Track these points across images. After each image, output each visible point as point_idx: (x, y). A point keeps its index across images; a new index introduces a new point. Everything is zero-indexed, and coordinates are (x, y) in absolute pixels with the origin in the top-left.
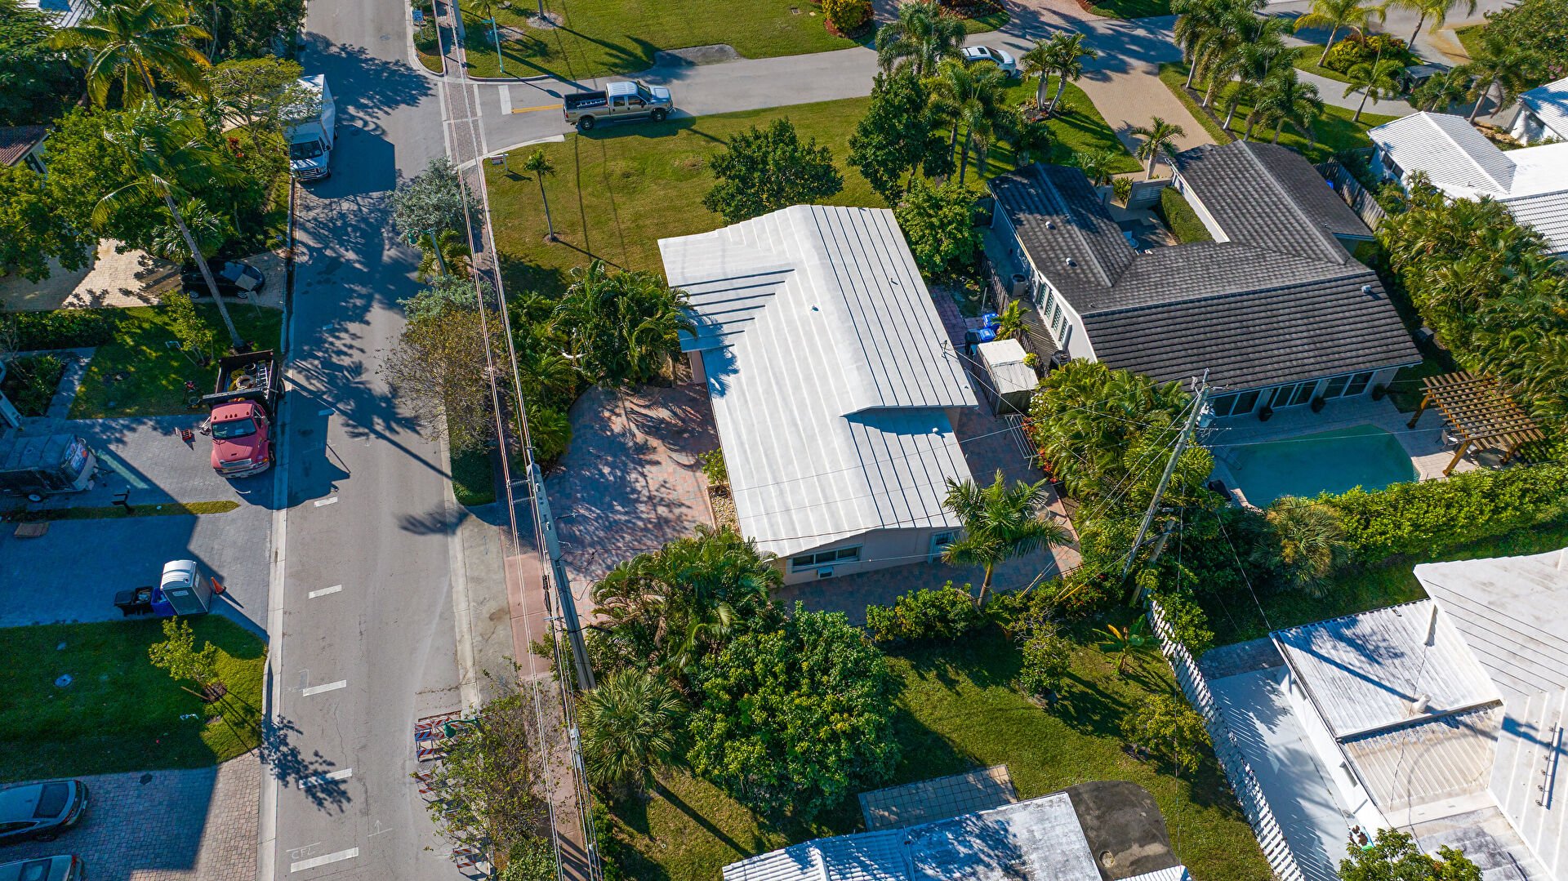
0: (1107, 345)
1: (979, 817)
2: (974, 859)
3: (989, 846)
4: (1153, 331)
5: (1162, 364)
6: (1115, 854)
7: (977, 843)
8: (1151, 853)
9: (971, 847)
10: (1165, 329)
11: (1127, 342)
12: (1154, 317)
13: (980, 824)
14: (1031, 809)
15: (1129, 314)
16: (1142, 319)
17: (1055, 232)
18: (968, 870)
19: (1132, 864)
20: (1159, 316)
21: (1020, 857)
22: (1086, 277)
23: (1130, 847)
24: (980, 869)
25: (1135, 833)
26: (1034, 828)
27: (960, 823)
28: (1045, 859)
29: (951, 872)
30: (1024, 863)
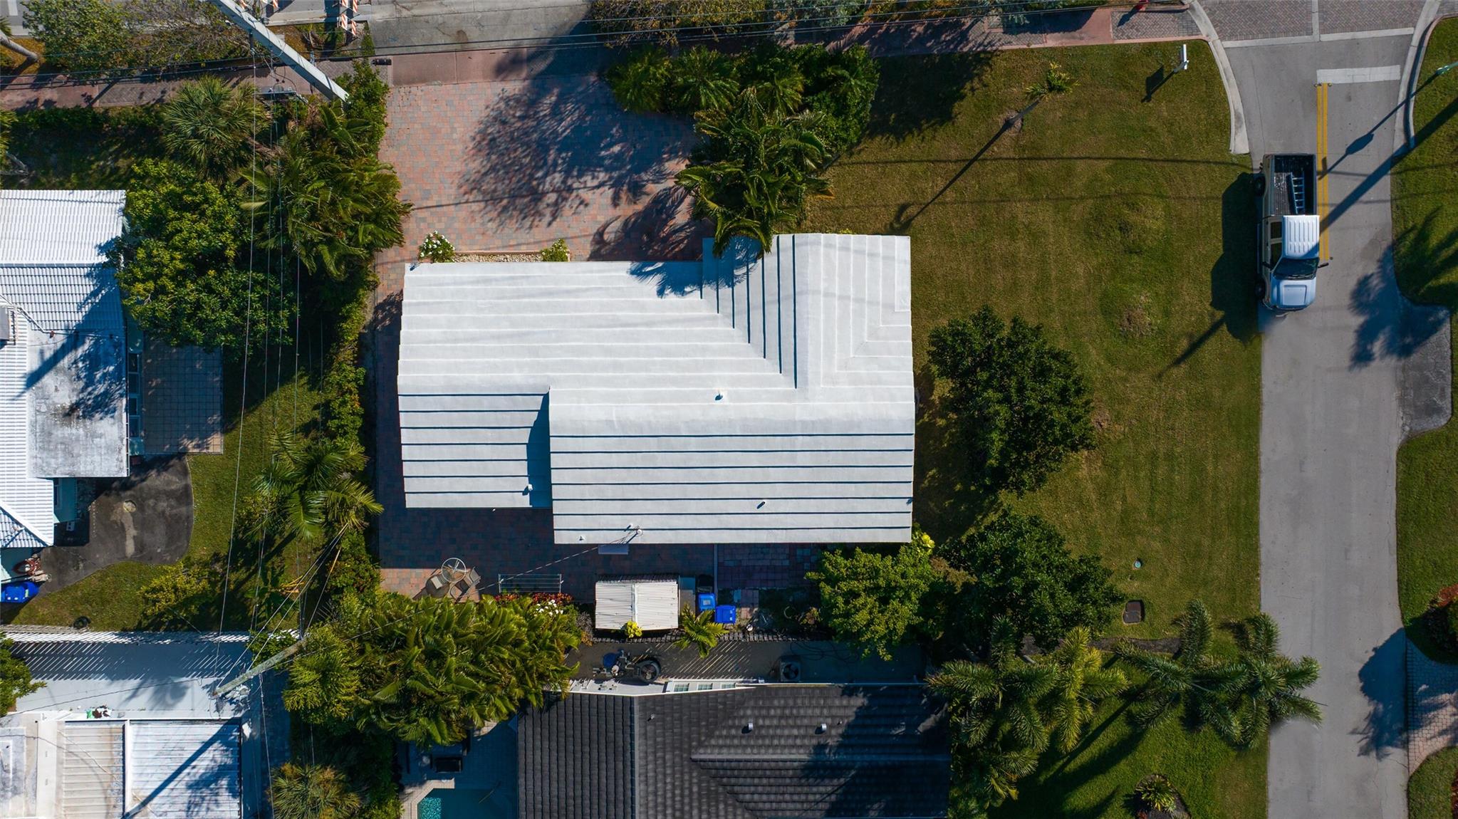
0: (594, 711)
1: (121, 396)
2: (90, 381)
3: (97, 397)
4: (603, 773)
5: (562, 763)
6: (133, 514)
7: (101, 389)
8: (127, 543)
9: (99, 382)
10: (603, 788)
11: (595, 737)
12: (621, 782)
13: (117, 395)
14: (119, 443)
15: (628, 755)
16: (620, 766)
17: (811, 732)
18: (83, 375)
19: (122, 524)
20: (621, 789)
21: (84, 417)
22: (720, 737)
23: (136, 528)
24: (81, 384)
25: (147, 538)
26: (103, 440)
27: (119, 379)
28: (77, 440)
29: (84, 361)
30: (78, 417)
